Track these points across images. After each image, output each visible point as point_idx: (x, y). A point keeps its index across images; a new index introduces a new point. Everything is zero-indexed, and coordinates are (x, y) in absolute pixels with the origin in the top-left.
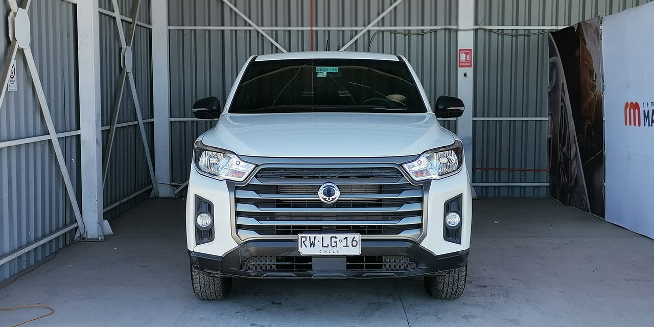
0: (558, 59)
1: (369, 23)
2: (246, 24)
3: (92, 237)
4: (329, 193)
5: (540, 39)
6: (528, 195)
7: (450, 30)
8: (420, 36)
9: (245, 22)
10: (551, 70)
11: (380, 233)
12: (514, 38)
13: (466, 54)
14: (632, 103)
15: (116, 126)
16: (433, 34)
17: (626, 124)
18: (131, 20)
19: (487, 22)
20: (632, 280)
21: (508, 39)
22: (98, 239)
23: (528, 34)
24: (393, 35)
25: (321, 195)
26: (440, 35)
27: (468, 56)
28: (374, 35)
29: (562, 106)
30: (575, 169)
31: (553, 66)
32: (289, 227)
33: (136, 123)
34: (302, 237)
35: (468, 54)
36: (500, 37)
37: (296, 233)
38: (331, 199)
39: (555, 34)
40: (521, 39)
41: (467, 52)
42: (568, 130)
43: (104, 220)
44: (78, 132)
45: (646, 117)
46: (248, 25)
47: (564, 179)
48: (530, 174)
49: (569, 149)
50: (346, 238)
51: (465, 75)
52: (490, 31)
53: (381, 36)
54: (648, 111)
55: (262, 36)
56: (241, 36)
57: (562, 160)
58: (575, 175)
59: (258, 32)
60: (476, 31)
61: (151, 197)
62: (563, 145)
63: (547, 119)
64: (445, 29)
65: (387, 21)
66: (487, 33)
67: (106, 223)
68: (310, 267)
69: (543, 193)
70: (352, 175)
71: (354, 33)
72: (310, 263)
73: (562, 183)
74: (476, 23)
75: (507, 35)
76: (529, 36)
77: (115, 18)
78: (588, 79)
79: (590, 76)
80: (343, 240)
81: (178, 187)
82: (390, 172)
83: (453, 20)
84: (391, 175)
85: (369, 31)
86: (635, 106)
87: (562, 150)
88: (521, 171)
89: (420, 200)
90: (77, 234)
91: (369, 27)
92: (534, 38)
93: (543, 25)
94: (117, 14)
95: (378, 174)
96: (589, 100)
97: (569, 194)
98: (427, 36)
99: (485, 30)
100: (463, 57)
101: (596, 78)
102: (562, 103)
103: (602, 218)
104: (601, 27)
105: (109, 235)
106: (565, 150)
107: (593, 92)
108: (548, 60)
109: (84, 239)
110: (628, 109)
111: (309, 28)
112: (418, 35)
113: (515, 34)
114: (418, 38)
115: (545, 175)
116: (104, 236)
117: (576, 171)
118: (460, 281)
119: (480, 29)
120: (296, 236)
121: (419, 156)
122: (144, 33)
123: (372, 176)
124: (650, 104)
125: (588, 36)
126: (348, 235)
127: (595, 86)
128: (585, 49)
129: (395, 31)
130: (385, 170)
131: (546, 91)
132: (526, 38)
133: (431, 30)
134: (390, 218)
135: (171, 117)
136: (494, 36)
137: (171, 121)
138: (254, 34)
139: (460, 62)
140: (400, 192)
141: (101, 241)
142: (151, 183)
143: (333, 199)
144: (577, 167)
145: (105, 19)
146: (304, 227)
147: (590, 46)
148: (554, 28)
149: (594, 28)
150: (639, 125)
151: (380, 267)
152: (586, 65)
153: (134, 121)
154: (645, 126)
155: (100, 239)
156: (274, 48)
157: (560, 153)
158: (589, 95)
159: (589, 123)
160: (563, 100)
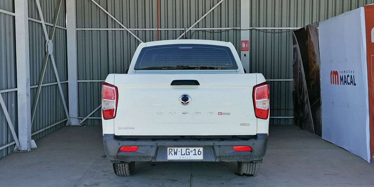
0: (297, 46)
1: (190, 26)
2: (120, 27)
3: (24, 150)
5: (288, 35)
6: (282, 123)
7: (236, 30)
8: (219, 34)
9: (120, 25)
10: (294, 52)
12: (273, 34)
13: (246, 43)
14: (334, 71)
15: (41, 85)
16: (227, 32)
17: (331, 84)
18: (52, 25)
19: (258, 26)
20: (329, 175)
21: (269, 35)
22: (27, 151)
23: (281, 32)
24: (204, 32)
26: (231, 32)
27: (246, 45)
28: (193, 33)
29: (300, 72)
30: (307, 109)
31: (295, 50)
33: (56, 83)
35: (247, 43)
36: (265, 34)
39: (296, 32)
40: (277, 35)
41: (246, 42)
42: (303, 86)
43: (32, 139)
44: (16, 89)
45: (342, 79)
46: (122, 27)
47: (301, 114)
48: (283, 112)
49: (304, 97)
51: (245, 55)
52: (259, 30)
53: (197, 34)
54: (343, 76)
55: (130, 33)
56: (118, 34)
57: (300, 104)
58: (307, 112)
59: (127, 31)
60: (251, 30)
61: (66, 125)
62: (301, 94)
63: (292, 80)
64: (234, 29)
65: (200, 25)
66: (258, 31)
67: (33, 141)
69: (291, 122)
71: (182, 31)
73: (300, 117)
74: (251, 26)
75: (269, 32)
76: (281, 33)
77: (42, 24)
78: (313, 58)
79: (313, 56)
81: (82, 119)
83: (238, 24)
85: (190, 31)
86: (336, 73)
87: (300, 98)
88: (278, 110)
90: (15, 148)
91: (190, 28)
92: (284, 34)
93: (289, 27)
94: (42, 22)
96: (313, 70)
97: (304, 123)
98: (223, 33)
99: (256, 30)
100: (244, 45)
101: (316, 57)
102: (300, 71)
103: (321, 137)
104: (318, 28)
105: (35, 148)
106: (301, 98)
107: (315, 65)
108: (292, 47)
109: (19, 151)
110: (332, 75)
111: (157, 29)
112: (218, 33)
113: (273, 32)
114: (218, 34)
115: (291, 112)
116: (31, 149)
117: (307, 110)
119: (253, 29)
122: (62, 32)
124: (343, 72)
125: (312, 34)
127: (316, 62)
128: (310, 41)
129: (205, 30)
131: (291, 64)
132: (280, 34)
133: (226, 30)
135: (78, 80)
136: (261, 33)
137: (78, 82)
138: (125, 33)
139: (242, 48)
141: (29, 152)
142: (67, 118)
144: (308, 108)
145: (35, 24)
147: (313, 39)
148: (295, 28)
149: (315, 28)
150: (338, 84)
152: (311, 49)
153: (55, 82)
154: (341, 84)
155: (28, 151)
156: (137, 40)
157: (299, 100)
158: (313, 67)
159: (313, 82)
160: (300, 70)
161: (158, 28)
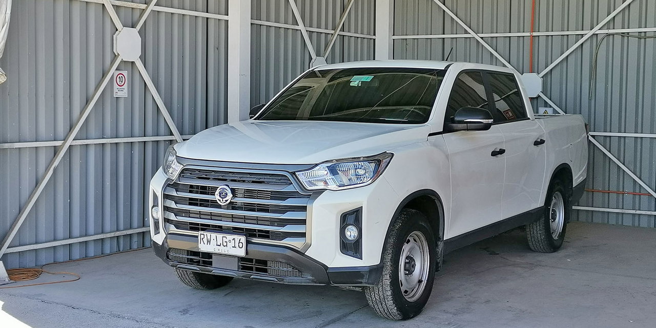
4: (223, 195)
11: (267, 237)
18: (332, 32)
25: (217, 197)
32: (198, 224)
34: (201, 234)
37: (197, 229)
38: (224, 201)
50: (234, 239)
68: (210, 263)
70: (248, 179)
72: (211, 260)
77: (300, 30)
80: (232, 240)
82: (281, 179)
84: (281, 182)
89: (304, 209)
91: (596, 30)
94: (301, 27)
95: (270, 180)
118: (386, 301)
120: (198, 233)
121: (317, 165)
122: (363, 44)
123: (264, 182)
126: (236, 237)
130: (278, 177)
134: (276, 224)
140: (284, 199)
143: (226, 201)
146: (208, 226)
151: (265, 271)
161: (533, 31)
